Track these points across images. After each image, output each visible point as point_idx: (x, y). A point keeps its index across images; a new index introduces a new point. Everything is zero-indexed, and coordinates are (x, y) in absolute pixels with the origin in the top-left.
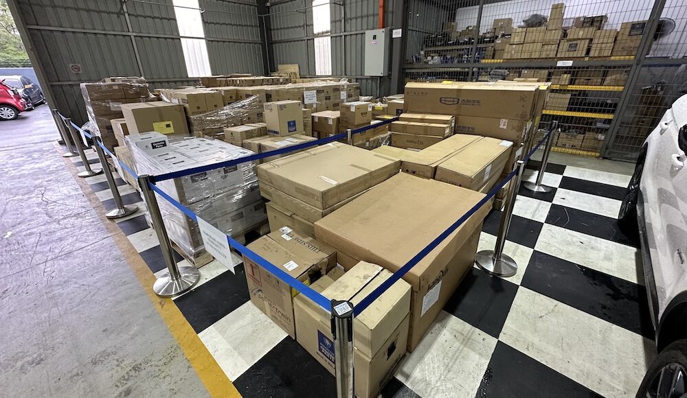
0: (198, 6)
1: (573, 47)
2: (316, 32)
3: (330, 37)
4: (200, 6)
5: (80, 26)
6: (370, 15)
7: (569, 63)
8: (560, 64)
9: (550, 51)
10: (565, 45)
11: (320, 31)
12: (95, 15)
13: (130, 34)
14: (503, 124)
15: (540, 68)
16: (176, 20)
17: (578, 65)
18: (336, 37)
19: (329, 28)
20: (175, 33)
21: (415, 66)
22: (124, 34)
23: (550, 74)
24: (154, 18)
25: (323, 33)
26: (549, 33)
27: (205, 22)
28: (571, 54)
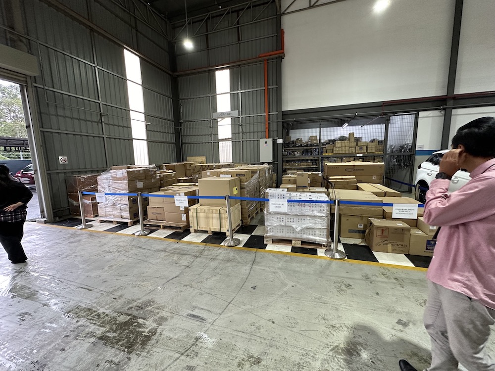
0: (144, 120)
1: (361, 149)
2: (220, 138)
3: (231, 142)
4: (146, 120)
5: (64, 129)
6: (259, 132)
7: (361, 155)
8: (358, 155)
9: (352, 150)
10: (358, 148)
11: (224, 138)
12: (76, 122)
13: (104, 136)
14: (374, 178)
15: (350, 157)
16: (131, 128)
17: (364, 155)
18: (236, 141)
19: (230, 137)
20: (130, 136)
21: (289, 157)
22: (100, 136)
23: (354, 159)
24: (119, 126)
25: (226, 139)
26: (351, 143)
27: (147, 130)
28: (361, 152)
